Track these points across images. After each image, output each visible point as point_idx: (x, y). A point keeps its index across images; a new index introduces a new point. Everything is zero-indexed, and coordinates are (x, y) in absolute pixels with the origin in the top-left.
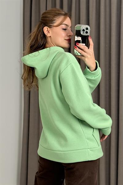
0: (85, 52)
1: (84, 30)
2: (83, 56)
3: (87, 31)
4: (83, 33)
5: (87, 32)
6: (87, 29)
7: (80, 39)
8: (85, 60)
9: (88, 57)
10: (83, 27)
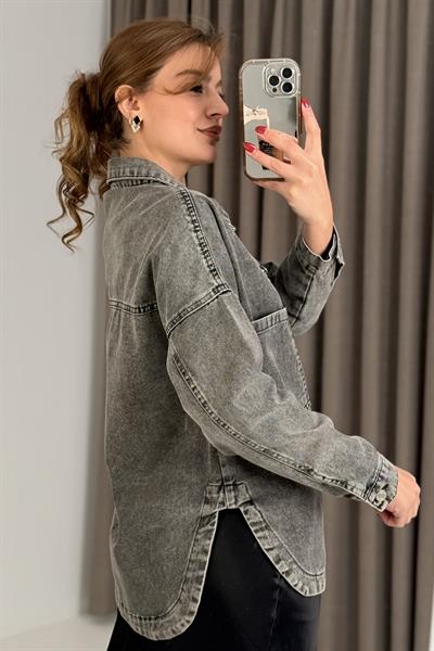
0: (289, 162)
1: (274, 80)
2: (282, 180)
3: (289, 80)
4: (275, 90)
5: (288, 87)
6: (287, 73)
7: (261, 114)
8: (290, 195)
9: (300, 182)
10: (271, 67)
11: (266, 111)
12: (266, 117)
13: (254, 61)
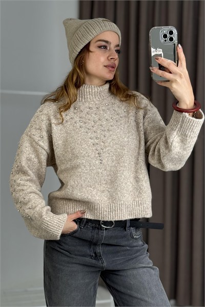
0: (171, 73)
1: (165, 36)
2: (169, 81)
3: (172, 36)
4: (165, 41)
5: (171, 39)
6: (171, 33)
7: (160, 52)
8: (172, 87)
9: (176, 80)
10: (164, 30)
11: (161, 50)
12: (161, 53)
13: (156, 27)
